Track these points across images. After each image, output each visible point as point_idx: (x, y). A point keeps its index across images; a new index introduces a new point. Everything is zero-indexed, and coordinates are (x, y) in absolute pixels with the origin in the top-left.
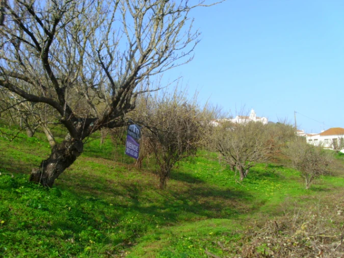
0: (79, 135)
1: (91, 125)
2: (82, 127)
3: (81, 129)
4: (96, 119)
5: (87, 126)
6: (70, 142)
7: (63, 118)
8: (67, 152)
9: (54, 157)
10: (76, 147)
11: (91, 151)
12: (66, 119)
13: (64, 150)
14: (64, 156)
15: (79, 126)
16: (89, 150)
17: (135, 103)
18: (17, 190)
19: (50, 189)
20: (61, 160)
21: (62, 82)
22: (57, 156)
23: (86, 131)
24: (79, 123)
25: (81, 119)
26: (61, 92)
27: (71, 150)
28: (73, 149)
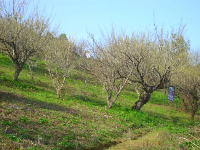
0: (149, 92)
1: (153, 88)
2: (150, 89)
3: (149, 90)
4: (155, 86)
5: (152, 89)
6: (146, 95)
7: (144, 87)
8: (145, 98)
9: (140, 100)
10: (148, 96)
11: (156, 101)
12: (145, 87)
13: (144, 97)
14: (144, 100)
15: (149, 89)
16: (155, 100)
17: (170, 79)
18: (129, 111)
19: (139, 111)
20: (143, 101)
21: (143, 74)
22: (141, 100)
23: (151, 91)
24: (149, 88)
25: (150, 86)
26: (142, 77)
27: (146, 98)
28: (147, 97)
